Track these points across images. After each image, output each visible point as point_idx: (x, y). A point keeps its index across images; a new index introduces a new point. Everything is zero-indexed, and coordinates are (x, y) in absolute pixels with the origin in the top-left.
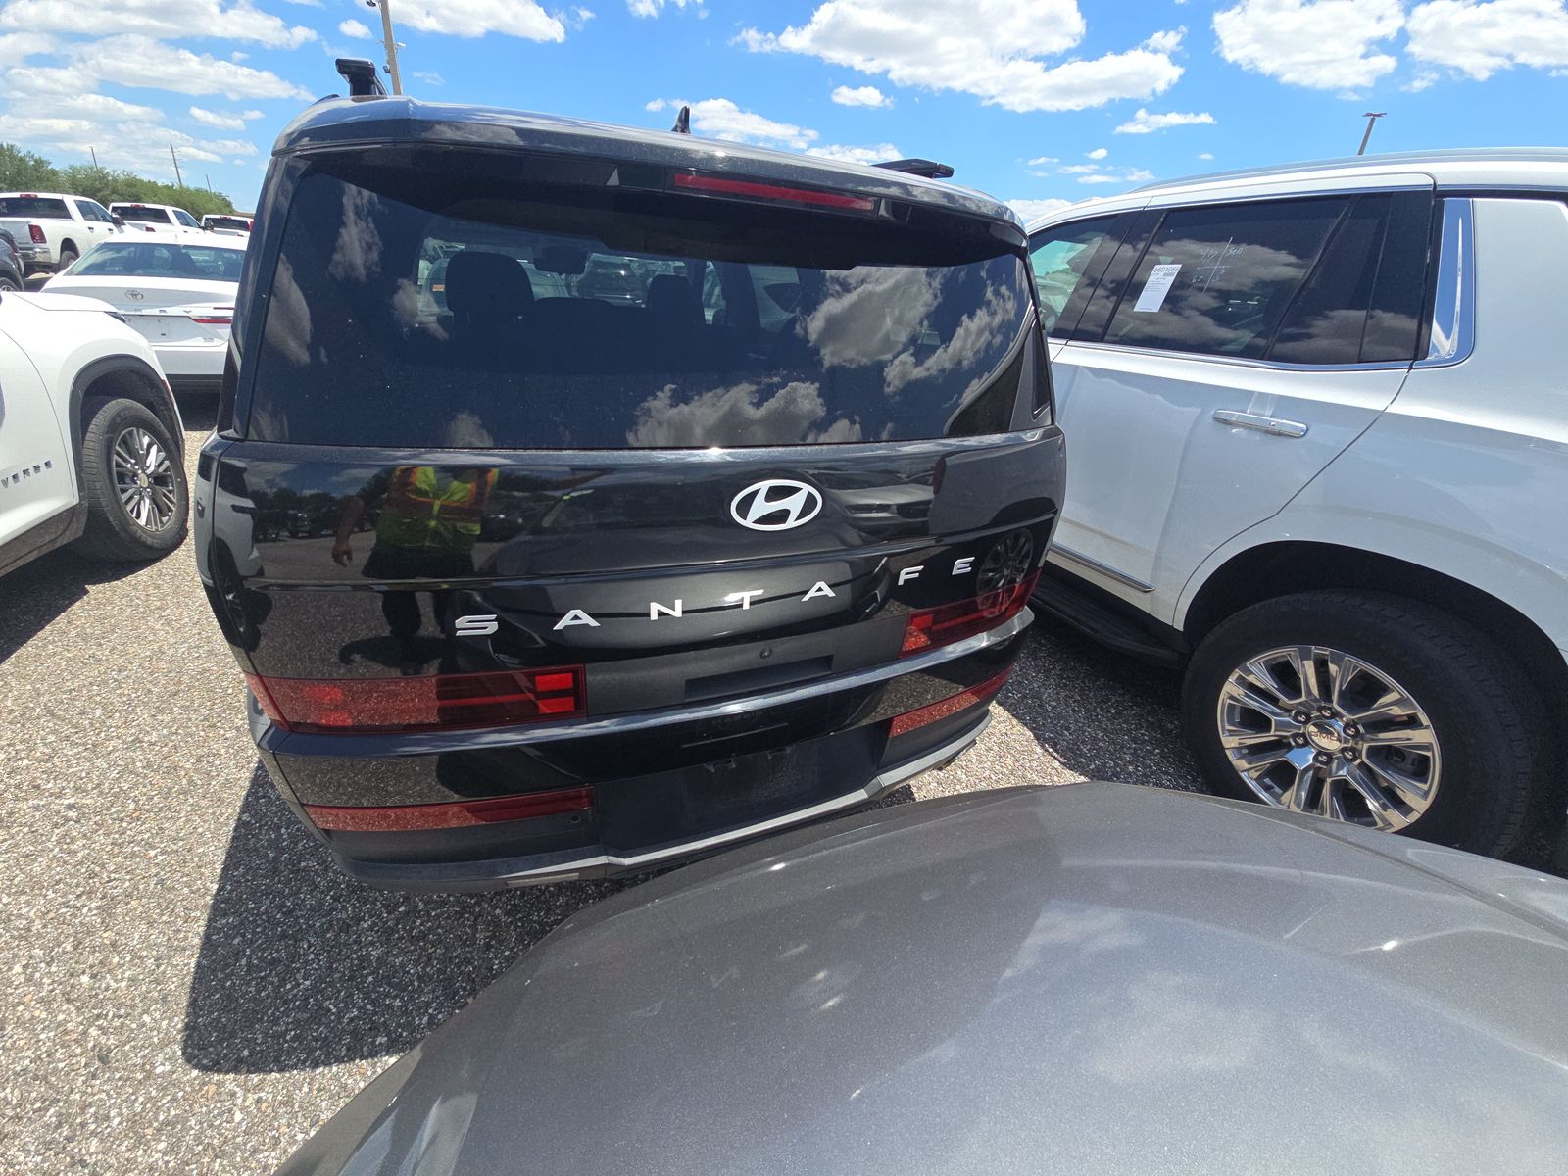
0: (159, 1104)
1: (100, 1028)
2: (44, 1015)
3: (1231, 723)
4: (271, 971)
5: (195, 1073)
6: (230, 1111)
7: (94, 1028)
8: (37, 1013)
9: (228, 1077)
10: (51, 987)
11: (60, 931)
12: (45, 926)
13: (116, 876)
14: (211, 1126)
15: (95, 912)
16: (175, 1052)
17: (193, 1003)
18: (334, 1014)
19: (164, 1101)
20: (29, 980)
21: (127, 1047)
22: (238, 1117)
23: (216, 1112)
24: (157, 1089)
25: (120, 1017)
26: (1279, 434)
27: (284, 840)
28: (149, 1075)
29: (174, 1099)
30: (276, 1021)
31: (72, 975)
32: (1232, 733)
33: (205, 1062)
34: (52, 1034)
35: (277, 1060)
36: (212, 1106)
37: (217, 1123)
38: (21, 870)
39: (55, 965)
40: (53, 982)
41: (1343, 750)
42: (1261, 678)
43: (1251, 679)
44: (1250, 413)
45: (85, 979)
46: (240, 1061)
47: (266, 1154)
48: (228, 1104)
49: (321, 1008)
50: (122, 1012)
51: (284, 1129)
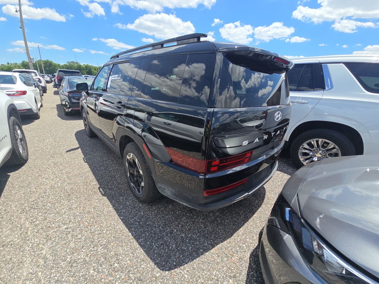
0: (165, 282)
1: (132, 273)
2: (112, 278)
3: (301, 156)
4: (163, 246)
5: (167, 272)
6: (183, 276)
7: (130, 274)
8: (110, 279)
9: (175, 270)
10: (107, 271)
11: (96, 257)
12: (90, 258)
13: (100, 240)
14: (182, 281)
15: (102, 249)
16: (158, 270)
17: (151, 259)
18: (186, 249)
19: (166, 281)
20: (98, 272)
21: (144, 274)
22: (186, 276)
23: (180, 277)
24: (161, 279)
25: (135, 269)
26: (304, 103)
27: (137, 220)
28: (156, 277)
29: (168, 280)
30: (175, 255)
31: (111, 266)
32: (302, 158)
33: (167, 269)
34: (119, 281)
35: (183, 262)
36: (178, 277)
37: (183, 279)
38: (67, 248)
39: (103, 266)
40: (107, 270)
41: (322, 156)
42: (306, 146)
43: (304, 147)
44: (297, 100)
45: (116, 265)
46: (175, 265)
47: (200, 280)
48: (181, 275)
49: (182, 249)
50: (135, 267)
51: (199, 274)
